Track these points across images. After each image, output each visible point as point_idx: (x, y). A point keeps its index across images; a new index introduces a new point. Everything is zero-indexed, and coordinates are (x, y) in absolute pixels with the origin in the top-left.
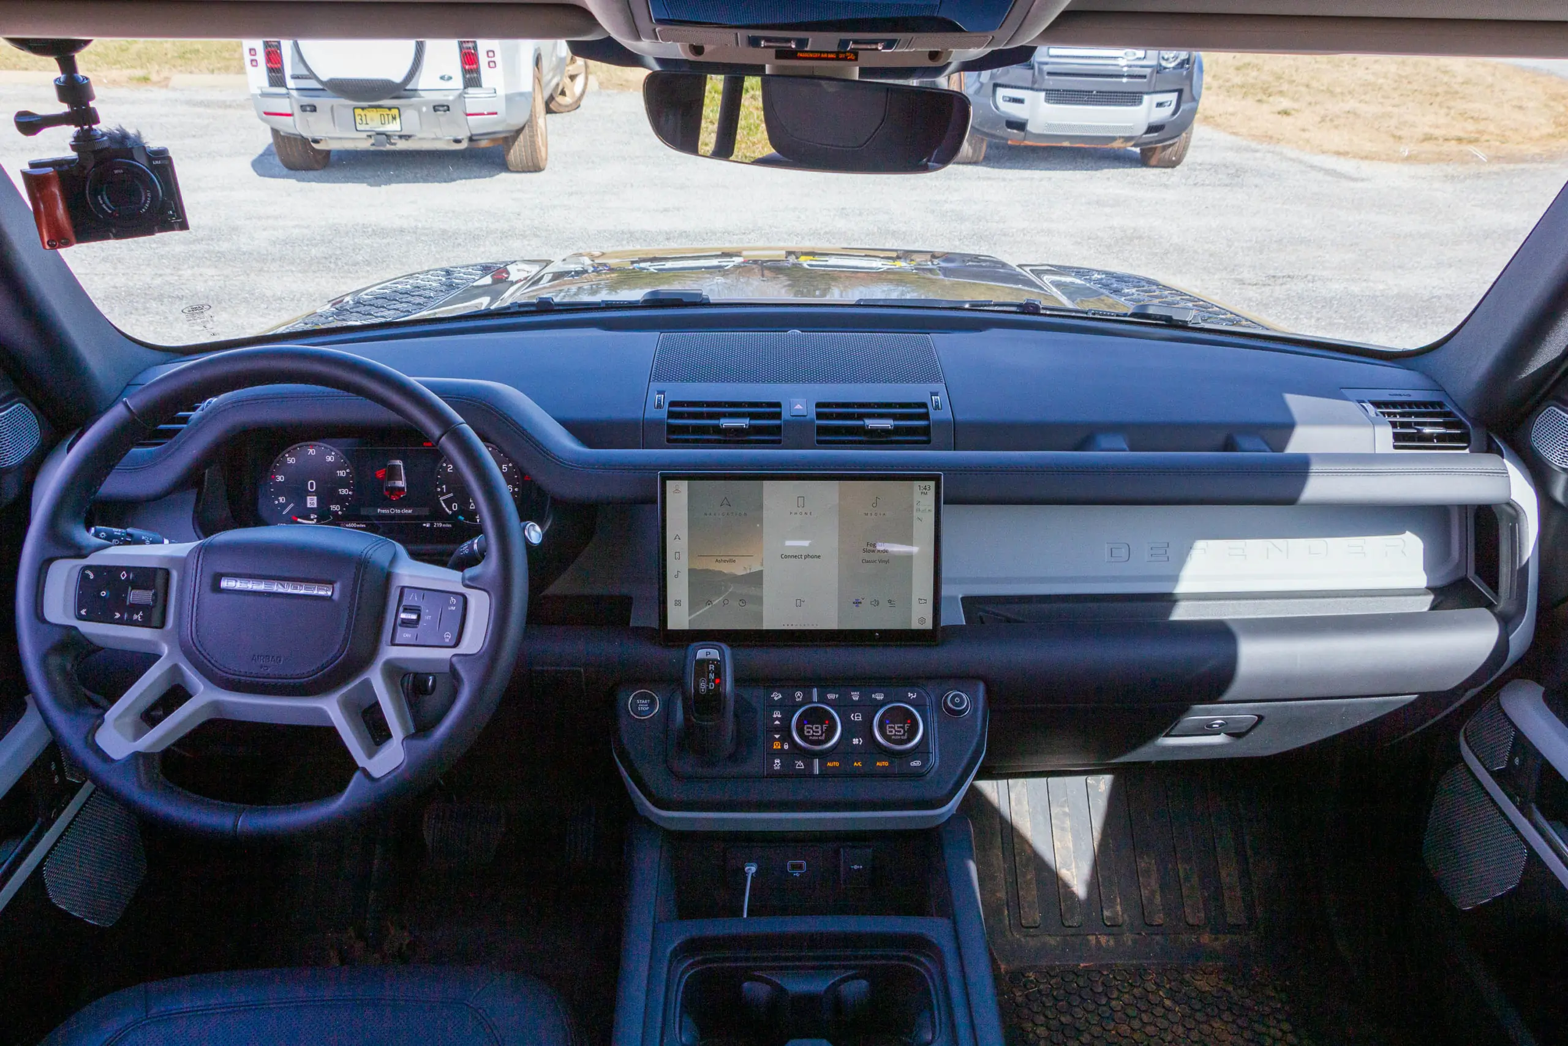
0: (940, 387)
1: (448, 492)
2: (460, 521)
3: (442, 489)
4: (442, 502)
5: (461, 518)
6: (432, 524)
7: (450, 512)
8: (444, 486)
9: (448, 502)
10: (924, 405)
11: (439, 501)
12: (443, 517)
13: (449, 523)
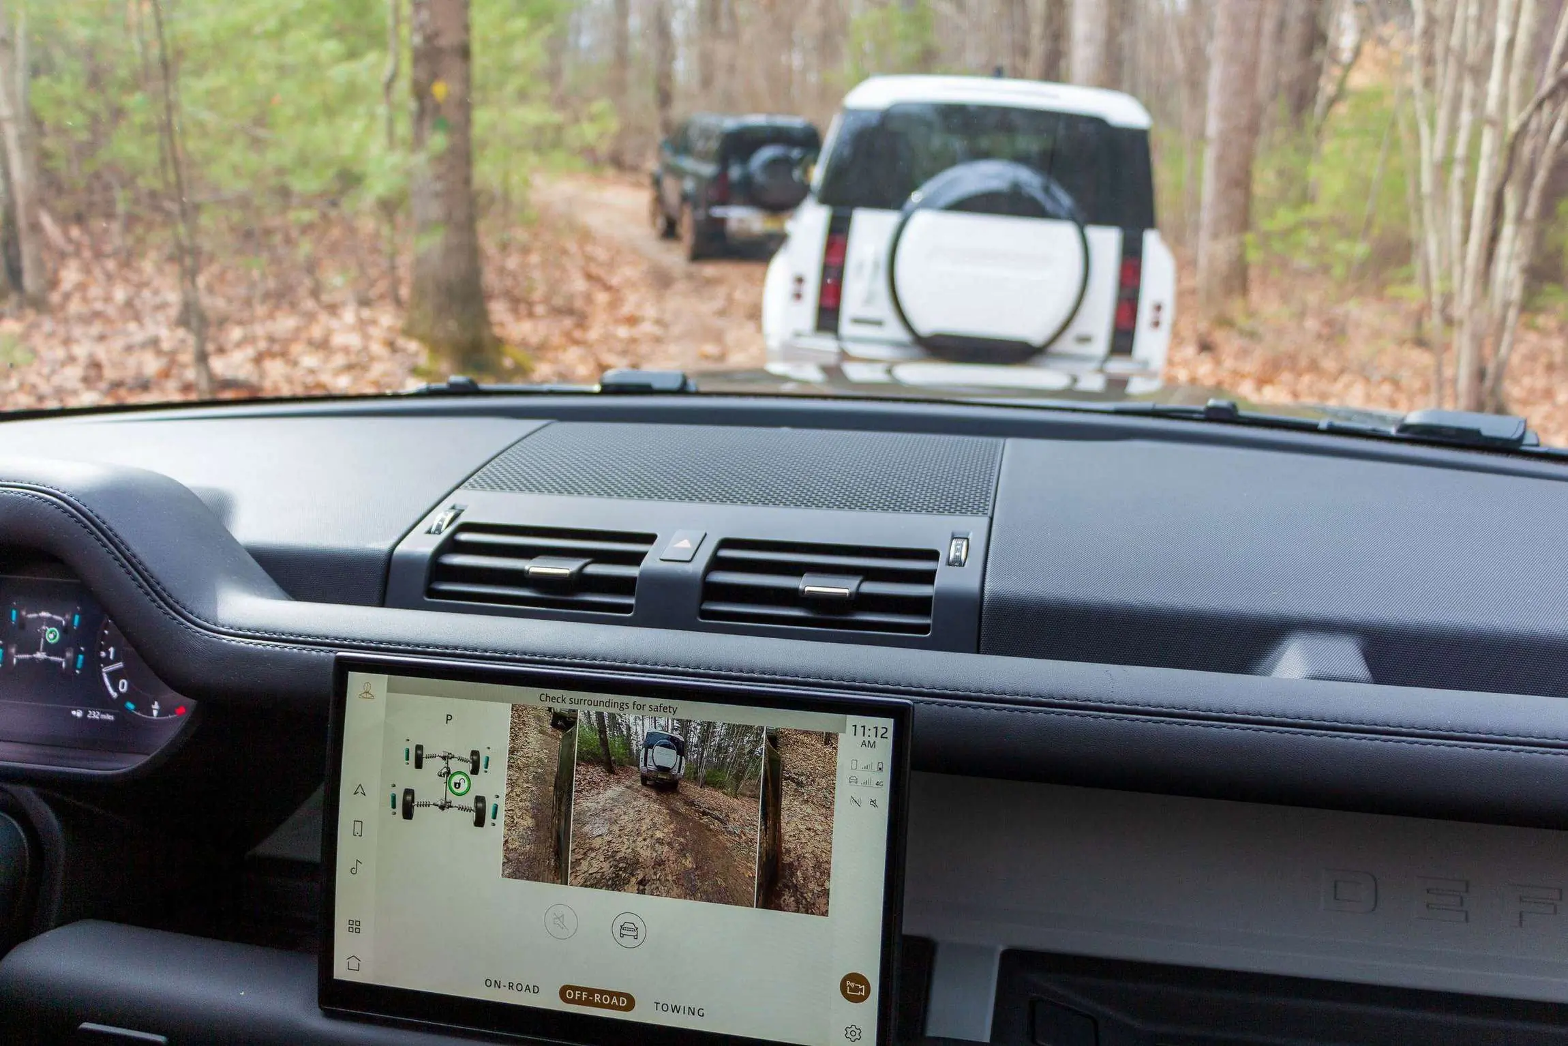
0: (975, 526)
1: (116, 660)
2: (127, 709)
3: (108, 653)
4: (105, 676)
5: (130, 706)
6: (86, 713)
7: (114, 695)
8: (112, 650)
9: (115, 677)
10: (933, 555)
11: (101, 673)
12: (104, 703)
13: (111, 714)
